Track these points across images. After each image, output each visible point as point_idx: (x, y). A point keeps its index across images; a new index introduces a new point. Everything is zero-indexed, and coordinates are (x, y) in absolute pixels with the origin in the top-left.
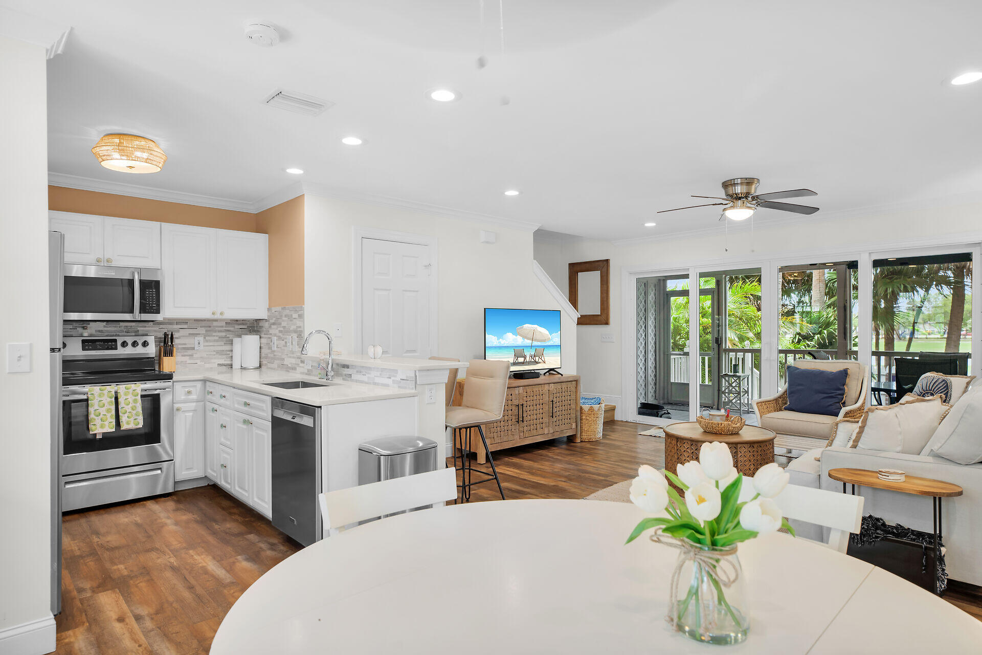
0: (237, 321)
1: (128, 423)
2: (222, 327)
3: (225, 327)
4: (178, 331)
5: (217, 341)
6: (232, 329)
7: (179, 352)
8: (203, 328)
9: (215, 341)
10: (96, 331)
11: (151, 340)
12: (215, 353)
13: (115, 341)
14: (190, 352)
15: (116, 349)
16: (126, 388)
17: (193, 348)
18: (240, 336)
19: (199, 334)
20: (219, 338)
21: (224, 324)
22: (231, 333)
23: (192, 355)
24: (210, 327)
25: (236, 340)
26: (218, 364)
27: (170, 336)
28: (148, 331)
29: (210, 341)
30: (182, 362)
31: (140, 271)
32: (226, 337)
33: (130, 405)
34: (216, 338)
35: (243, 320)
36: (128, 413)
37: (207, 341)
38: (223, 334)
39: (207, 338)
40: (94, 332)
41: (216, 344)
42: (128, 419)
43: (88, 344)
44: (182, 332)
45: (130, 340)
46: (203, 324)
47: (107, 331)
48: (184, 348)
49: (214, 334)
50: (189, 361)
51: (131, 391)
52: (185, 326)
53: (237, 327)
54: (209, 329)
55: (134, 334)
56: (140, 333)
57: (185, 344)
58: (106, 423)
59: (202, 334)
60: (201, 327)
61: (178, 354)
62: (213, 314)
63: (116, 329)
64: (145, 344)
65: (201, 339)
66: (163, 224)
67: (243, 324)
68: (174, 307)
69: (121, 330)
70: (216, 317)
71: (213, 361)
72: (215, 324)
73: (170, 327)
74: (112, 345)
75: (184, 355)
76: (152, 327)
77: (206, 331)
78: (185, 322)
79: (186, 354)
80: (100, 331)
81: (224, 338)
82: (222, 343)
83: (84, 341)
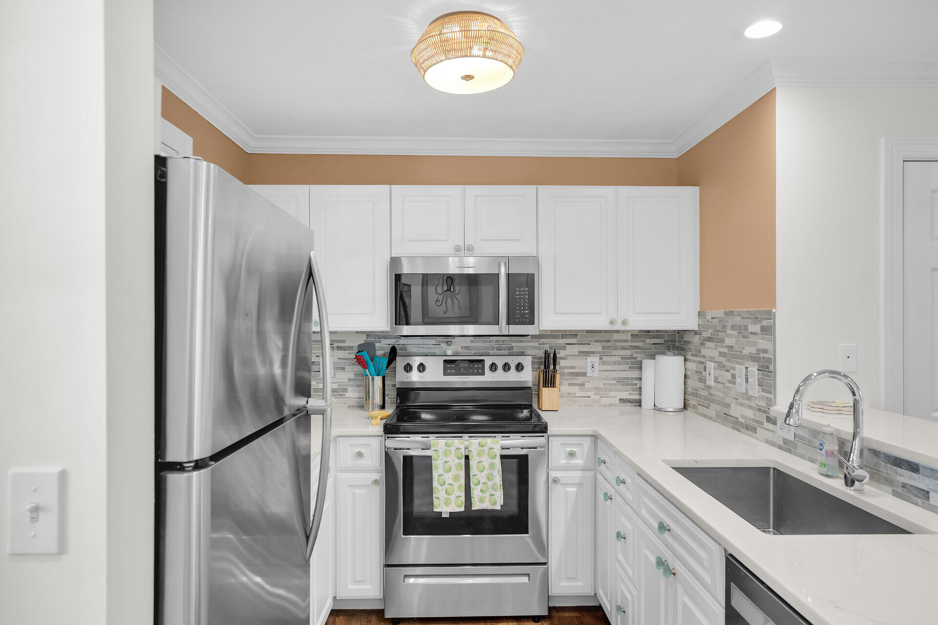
0: (649, 331)
1: (481, 500)
2: (626, 341)
3: (632, 341)
4: (564, 348)
5: (619, 363)
6: (641, 344)
7: (566, 379)
8: (598, 344)
9: (615, 363)
10: (462, 347)
11: (527, 362)
12: (615, 382)
13: (482, 361)
14: (580, 380)
15: (483, 374)
16: (481, 445)
17: (584, 374)
18: (652, 356)
19: (593, 353)
20: (622, 358)
21: (629, 338)
22: (639, 350)
23: (583, 385)
24: (608, 341)
25: (648, 364)
26: (620, 400)
27: (552, 356)
28: (524, 348)
29: (608, 363)
30: (569, 394)
31: (508, 260)
32: (631, 357)
33: (485, 472)
34: (618, 359)
35: (657, 331)
36: (481, 485)
37: (604, 363)
38: (628, 353)
39: (605, 359)
40: (460, 350)
41: (617, 367)
42: (481, 494)
43: (450, 365)
44: (570, 350)
45: (500, 362)
46: (598, 337)
47: (475, 348)
48: (572, 374)
49: (615, 352)
50: (578, 395)
51: (486, 449)
52: (574, 341)
53: (648, 341)
54: (607, 344)
55: (506, 352)
56: (515, 350)
57: (573, 368)
58: (453, 497)
59: (598, 352)
60: (596, 341)
61: (564, 382)
62: (612, 323)
63: (485, 345)
64: (519, 367)
65: (595, 359)
66: (540, 187)
67: (657, 337)
68: (556, 313)
69: (491, 347)
70: (615, 328)
71: (613, 394)
72: (616, 337)
73: (554, 341)
74: (478, 368)
75: (570, 385)
76: (530, 342)
77: (603, 348)
78: (573, 334)
79: (574, 382)
80: (467, 348)
81: (629, 358)
82: (627, 367)
83: (445, 361)
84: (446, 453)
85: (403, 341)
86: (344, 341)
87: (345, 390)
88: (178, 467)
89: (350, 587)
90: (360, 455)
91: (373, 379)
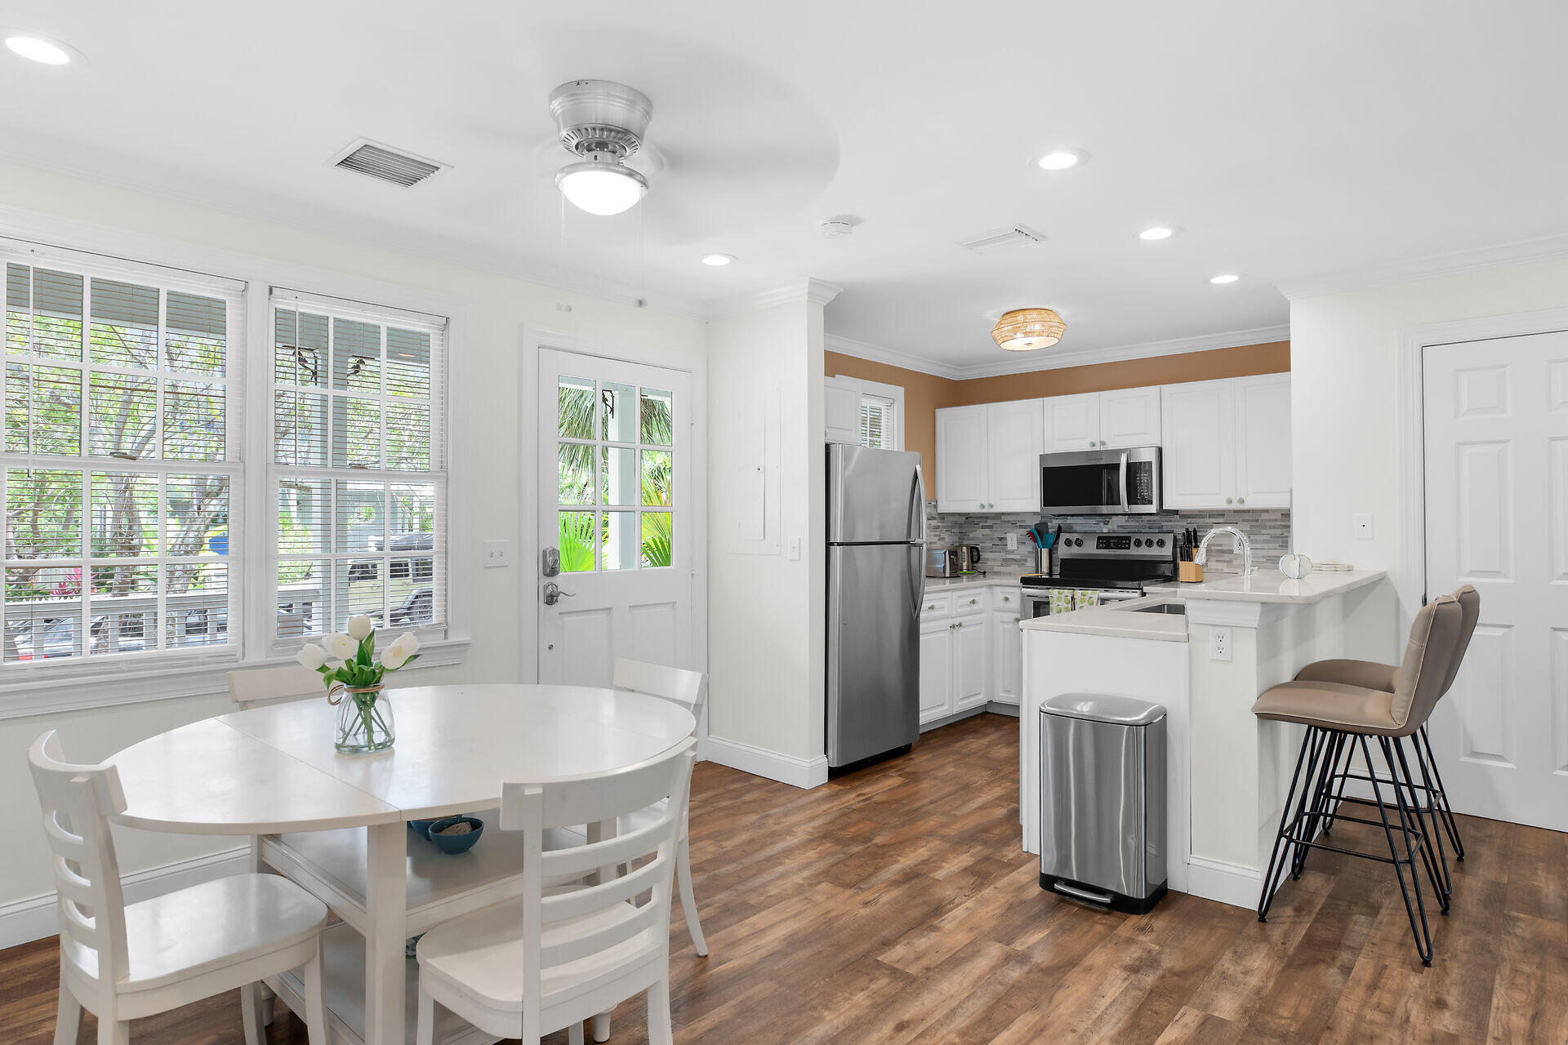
2: (1276, 520)
3: (1281, 521)
4: (1208, 528)
8: (1246, 523)
9: (1264, 541)
10: (1118, 526)
11: (1169, 540)
12: (1264, 560)
13: (1129, 538)
14: (1227, 557)
15: (1127, 548)
16: (1083, 595)
17: (1231, 552)
20: (1271, 537)
21: (1279, 517)
23: (1231, 561)
24: (1257, 521)
27: (1193, 534)
28: (1173, 526)
29: (1257, 542)
31: (1129, 452)
34: (1267, 538)
37: (1253, 542)
38: (1278, 532)
39: (1252, 537)
40: (1115, 528)
41: (1266, 546)
43: (1105, 541)
45: (1143, 539)
46: (1247, 516)
47: (1130, 527)
48: (1219, 551)
49: (1263, 531)
50: (1226, 570)
51: (1086, 597)
54: (1254, 523)
55: (1157, 531)
56: (1165, 529)
57: (1221, 545)
60: (1243, 521)
61: (1212, 558)
62: (1230, 501)
63: (1137, 524)
64: (1161, 543)
65: (1243, 538)
68: (1177, 495)
69: (1144, 526)
70: (1232, 507)
72: (1265, 516)
73: (1201, 521)
74: (1126, 543)
75: (1217, 561)
76: (1178, 521)
77: (1251, 527)
78: (1220, 514)
79: (1222, 559)
80: (1122, 527)
81: (1278, 537)
82: (1276, 545)
83: (1099, 538)
84: (1059, 599)
85: (1070, 521)
86: (1024, 521)
87: (1026, 560)
88: (832, 544)
89: (1001, 694)
90: (1007, 599)
91: (1041, 550)
